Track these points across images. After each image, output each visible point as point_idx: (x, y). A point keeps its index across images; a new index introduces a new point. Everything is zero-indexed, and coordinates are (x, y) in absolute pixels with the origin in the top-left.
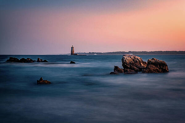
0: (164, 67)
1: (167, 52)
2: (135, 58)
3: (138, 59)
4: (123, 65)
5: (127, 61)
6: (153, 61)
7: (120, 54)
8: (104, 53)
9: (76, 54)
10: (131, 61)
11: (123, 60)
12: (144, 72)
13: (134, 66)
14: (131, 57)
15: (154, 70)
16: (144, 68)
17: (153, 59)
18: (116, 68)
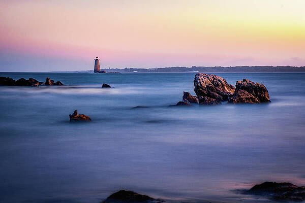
0: (262, 93)
1: (256, 68)
2: (214, 79)
3: (219, 81)
4: (195, 91)
5: (203, 84)
6: (246, 84)
7: (177, 71)
8: (150, 70)
9: (103, 72)
10: (209, 84)
11: (196, 82)
12: (231, 102)
13: (215, 92)
14: (208, 78)
15: (246, 98)
16: (231, 96)
17: (244, 80)
18: (186, 95)
